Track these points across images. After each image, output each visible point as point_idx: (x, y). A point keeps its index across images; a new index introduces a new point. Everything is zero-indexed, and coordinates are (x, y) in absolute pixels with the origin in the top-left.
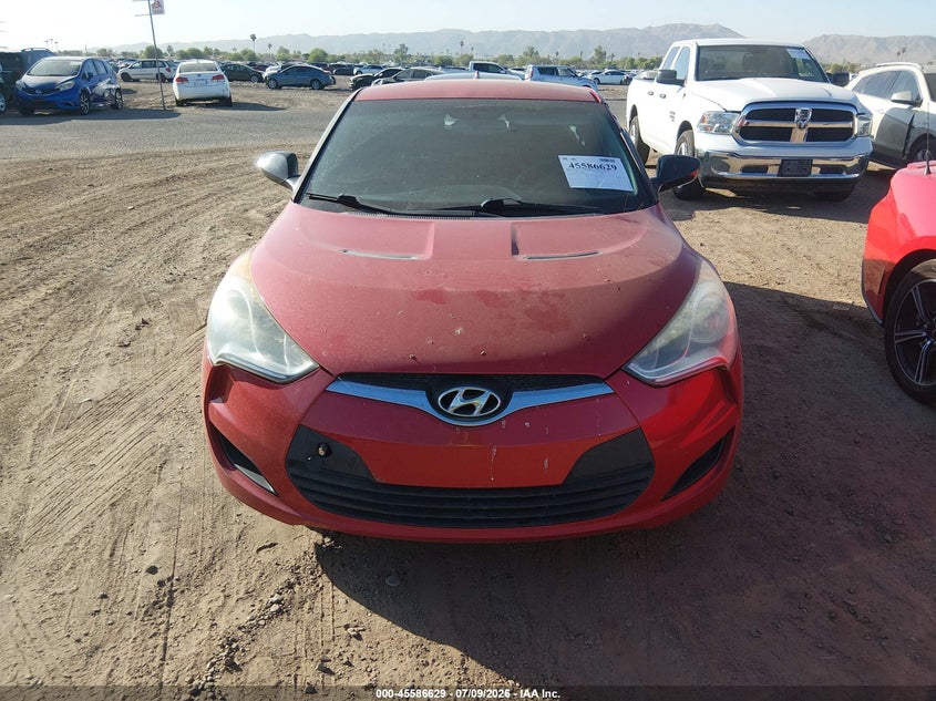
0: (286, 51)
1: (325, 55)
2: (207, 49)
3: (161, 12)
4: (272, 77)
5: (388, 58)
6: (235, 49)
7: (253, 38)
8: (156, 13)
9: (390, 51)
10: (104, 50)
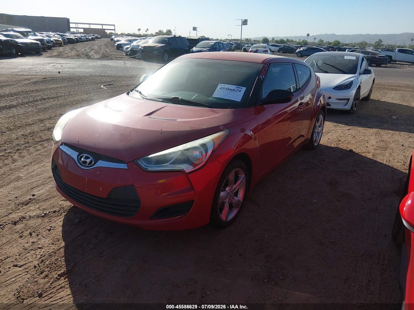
0: (322, 41)
1: (339, 43)
2: (287, 40)
3: (246, 24)
4: (300, 52)
5: (370, 45)
6: (300, 40)
7: (308, 35)
8: (244, 24)
9: (373, 42)
10: (248, 39)
